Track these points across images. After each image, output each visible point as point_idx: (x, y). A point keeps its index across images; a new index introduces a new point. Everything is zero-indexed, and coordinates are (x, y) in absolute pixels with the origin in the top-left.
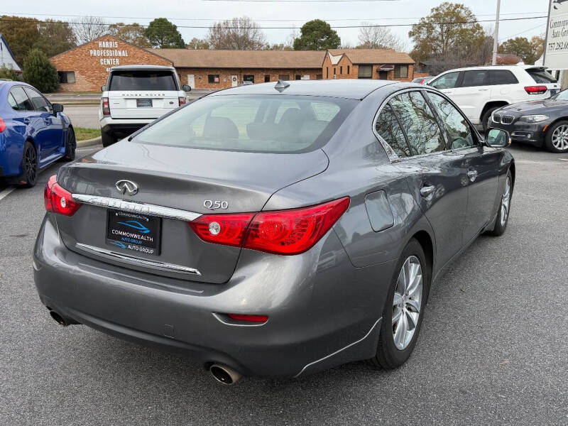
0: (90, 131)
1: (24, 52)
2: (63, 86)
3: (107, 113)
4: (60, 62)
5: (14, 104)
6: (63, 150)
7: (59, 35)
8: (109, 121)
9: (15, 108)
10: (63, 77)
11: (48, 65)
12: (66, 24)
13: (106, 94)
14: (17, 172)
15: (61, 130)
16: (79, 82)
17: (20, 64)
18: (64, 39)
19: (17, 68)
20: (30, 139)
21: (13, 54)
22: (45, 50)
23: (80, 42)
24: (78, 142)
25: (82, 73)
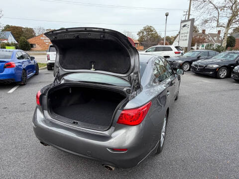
0: (43, 64)
1: (18, 37)
2: (32, 49)
3: (49, 59)
4: (31, 41)
5: (18, 57)
6: (35, 71)
7: (30, 33)
8: (49, 62)
9: (18, 58)
10: (32, 46)
11: (27, 42)
12: (32, 29)
13: (48, 53)
14: (20, 80)
15: (34, 65)
16: (37, 47)
17: (17, 41)
18: (32, 33)
19: (16, 42)
20: (24, 69)
21: (15, 38)
22: (26, 37)
23: (37, 35)
24: (39, 68)
25: (38, 45)
